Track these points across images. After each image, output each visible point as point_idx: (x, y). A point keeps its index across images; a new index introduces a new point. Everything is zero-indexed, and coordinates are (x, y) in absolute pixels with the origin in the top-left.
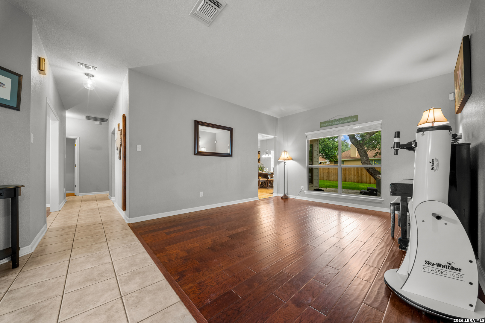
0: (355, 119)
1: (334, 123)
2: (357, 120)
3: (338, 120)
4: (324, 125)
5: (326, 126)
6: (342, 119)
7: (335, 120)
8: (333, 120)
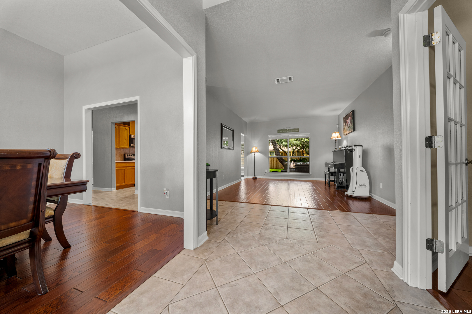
0: (297, 131)
1: (286, 131)
2: (298, 131)
3: (288, 130)
4: (280, 131)
5: (281, 132)
6: (290, 129)
7: (286, 130)
8: (285, 130)
